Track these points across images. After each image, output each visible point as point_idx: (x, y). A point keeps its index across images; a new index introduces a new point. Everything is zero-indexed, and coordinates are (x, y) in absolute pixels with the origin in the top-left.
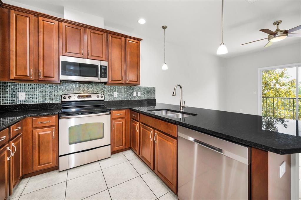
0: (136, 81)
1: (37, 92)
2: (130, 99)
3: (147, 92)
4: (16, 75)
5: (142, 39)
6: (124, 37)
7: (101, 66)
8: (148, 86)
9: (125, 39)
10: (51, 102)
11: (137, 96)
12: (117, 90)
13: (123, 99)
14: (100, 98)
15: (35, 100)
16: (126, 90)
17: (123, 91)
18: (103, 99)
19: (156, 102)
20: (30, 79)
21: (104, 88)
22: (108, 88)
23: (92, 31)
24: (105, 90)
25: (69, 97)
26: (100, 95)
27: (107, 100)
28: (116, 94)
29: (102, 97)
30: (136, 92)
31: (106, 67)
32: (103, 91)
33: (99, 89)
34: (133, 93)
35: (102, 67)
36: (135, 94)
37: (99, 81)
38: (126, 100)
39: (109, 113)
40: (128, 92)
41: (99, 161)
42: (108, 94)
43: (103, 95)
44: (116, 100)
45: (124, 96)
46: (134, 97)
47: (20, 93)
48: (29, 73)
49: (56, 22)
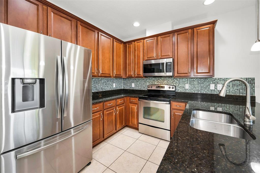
1: (138, 83)
2: (205, 93)
4: (128, 75)
5: (216, 21)
6: (191, 29)
7: (166, 63)
9: (193, 30)
10: (144, 90)
11: (216, 90)
12: (189, 83)
13: (196, 92)
14: (171, 89)
15: (137, 87)
16: (199, 82)
17: (196, 83)
18: (174, 90)
19: (256, 101)
20: (133, 77)
21: (176, 81)
22: (180, 80)
23: (162, 36)
24: (177, 83)
25: (151, 87)
26: (171, 87)
27: (179, 91)
28: (187, 86)
29: (173, 88)
30: (214, 85)
31: (171, 62)
32: (174, 82)
33: (172, 82)
34: (209, 85)
35: (168, 64)
36: (212, 87)
37: (166, 75)
38: (199, 92)
39: (168, 103)
40: (202, 85)
41: (161, 139)
42: (180, 85)
43: (174, 87)
44: (187, 91)
45: (197, 89)
46: (211, 91)
47: (132, 84)
48: (132, 73)
49: (142, 41)
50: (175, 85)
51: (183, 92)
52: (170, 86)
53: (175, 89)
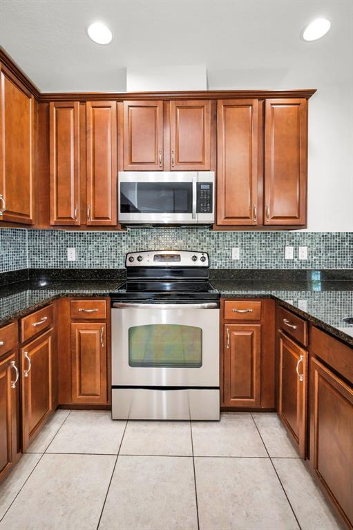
0: (295, 218)
1: (91, 248)
2: (274, 268)
3: (328, 248)
4: (58, 218)
6: (260, 99)
7: (199, 185)
8: (334, 230)
9: (262, 101)
10: (111, 268)
11: (296, 260)
12: (239, 244)
13: (256, 267)
14: (199, 263)
15: (88, 262)
16: (263, 241)
17: (255, 244)
18: (206, 264)
20: (76, 224)
21: (207, 238)
22: (218, 238)
23: (181, 103)
24: (210, 244)
25: (139, 259)
26: (199, 255)
27: (216, 268)
28: (236, 254)
29: (203, 259)
30: (292, 248)
31: (211, 184)
32: (205, 244)
33: (198, 241)
34: (283, 249)
35: (202, 187)
36: (289, 253)
37: (194, 221)
38: (263, 268)
39: (215, 304)
40: (268, 249)
42: (218, 252)
43: (205, 255)
44: (236, 267)
45: (258, 259)
46: (288, 262)
47: (69, 250)
48: (74, 212)
49: (113, 103)
50: (205, 250)
51: (226, 268)
52: (196, 254)
53: (209, 262)
